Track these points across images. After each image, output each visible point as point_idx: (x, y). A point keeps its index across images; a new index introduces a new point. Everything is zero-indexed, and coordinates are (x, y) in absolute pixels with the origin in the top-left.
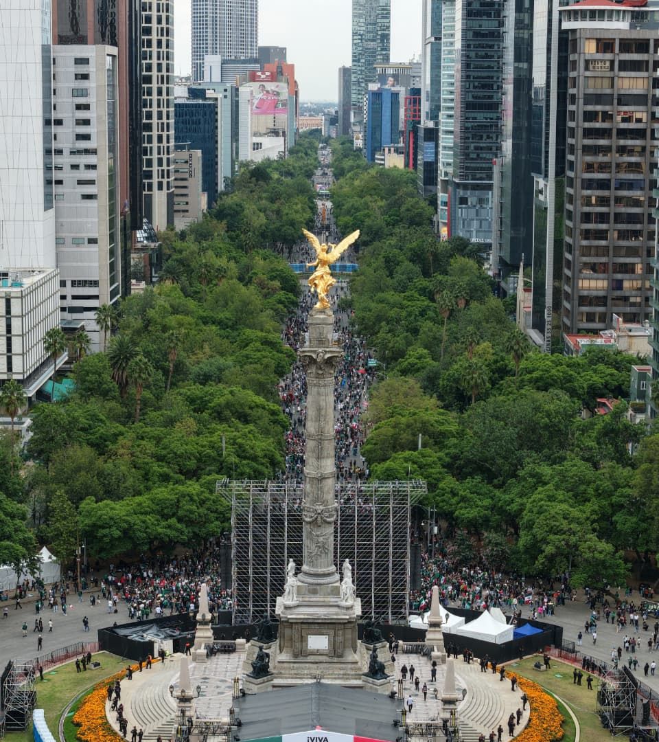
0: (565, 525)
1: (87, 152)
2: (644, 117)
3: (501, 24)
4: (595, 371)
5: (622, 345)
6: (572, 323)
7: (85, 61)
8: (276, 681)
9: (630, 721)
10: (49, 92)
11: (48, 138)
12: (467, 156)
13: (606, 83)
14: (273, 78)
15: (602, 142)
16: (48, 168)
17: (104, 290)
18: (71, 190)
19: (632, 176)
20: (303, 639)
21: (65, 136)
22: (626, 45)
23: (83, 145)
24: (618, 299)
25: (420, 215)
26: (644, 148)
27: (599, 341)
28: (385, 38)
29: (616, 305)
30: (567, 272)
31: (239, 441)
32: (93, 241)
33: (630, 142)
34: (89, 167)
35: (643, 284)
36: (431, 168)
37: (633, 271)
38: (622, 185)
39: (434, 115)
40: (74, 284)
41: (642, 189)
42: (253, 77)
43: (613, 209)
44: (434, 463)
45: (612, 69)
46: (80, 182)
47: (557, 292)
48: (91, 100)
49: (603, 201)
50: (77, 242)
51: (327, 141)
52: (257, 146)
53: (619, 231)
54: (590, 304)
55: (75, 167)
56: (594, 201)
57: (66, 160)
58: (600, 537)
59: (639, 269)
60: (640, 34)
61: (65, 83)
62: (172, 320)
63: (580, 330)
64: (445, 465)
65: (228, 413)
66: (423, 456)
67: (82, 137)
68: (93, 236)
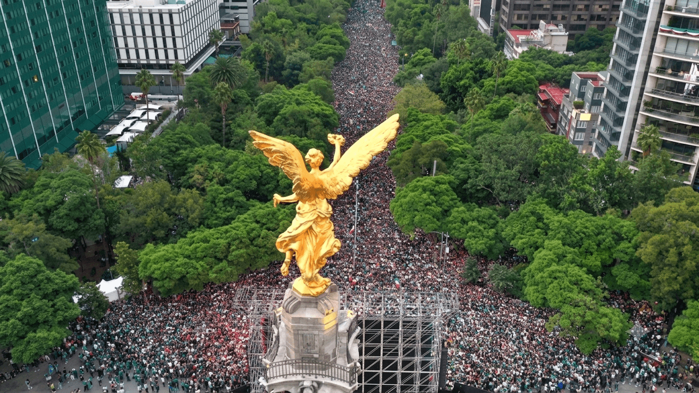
5: (546, 41)
6: (508, 20)
24: (537, 6)
29: (535, 10)
44: (446, 190)
54: (520, 9)
62: (278, 22)
63: (512, 25)
64: (454, 189)
65: (291, 121)
66: (437, 182)
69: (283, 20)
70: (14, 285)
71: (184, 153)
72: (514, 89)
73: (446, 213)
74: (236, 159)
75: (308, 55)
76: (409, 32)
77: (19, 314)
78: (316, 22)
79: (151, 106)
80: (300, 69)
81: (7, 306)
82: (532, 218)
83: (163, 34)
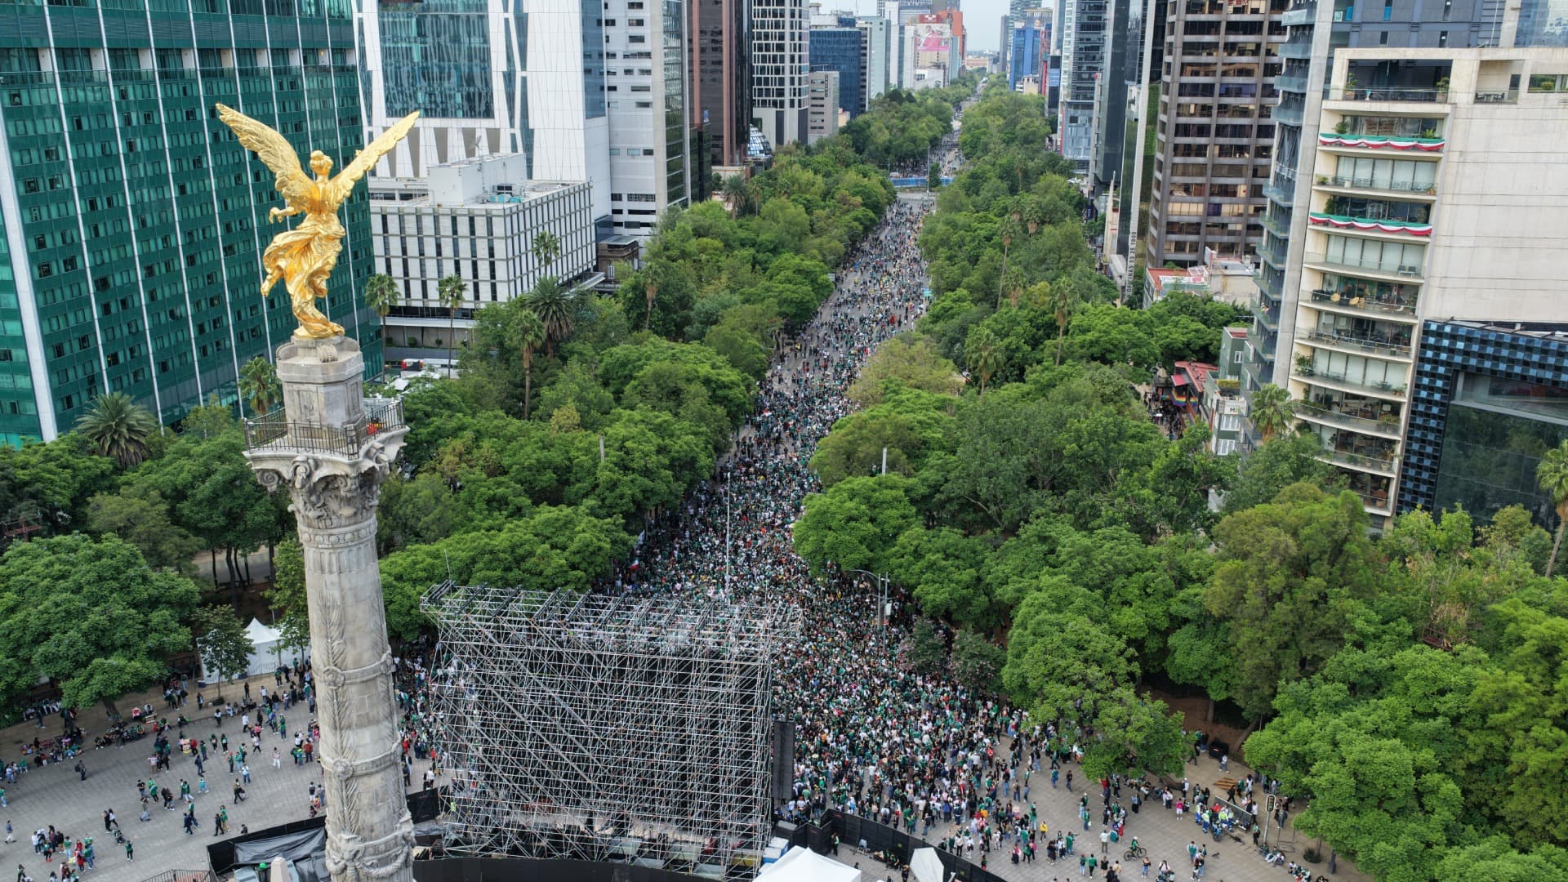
1: (641, 55)
2: (1262, 6)
4: (1176, 325)
5: (1214, 286)
6: (1157, 251)
11: (588, 40)
12: (1079, 78)
14: (939, 20)
15: (1207, 38)
16: (588, 73)
17: (661, 204)
18: (623, 99)
19: (1241, 80)
21: (618, 38)
23: (637, 47)
24: (1215, 225)
25: (1034, 133)
26: (1259, 46)
27: (1186, 280)
29: (1211, 233)
30: (1156, 193)
32: (649, 152)
33: (1242, 38)
34: (643, 72)
35: (1246, 209)
36: (1055, 92)
37: (1234, 194)
38: (1227, 91)
39: (1059, 44)
40: (631, 197)
41: (1253, 95)
42: (922, 20)
43: (1212, 121)
44: (897, 500)
46: (635, 89)
47: (1143, 215)
49: (1205, 110)
50: (631, 153)
52: (919, 77)
53: (1221, 147)
54: (1180, 232)
55: (628, 72)
56: (1192, 110)
57: (618, 64)
58: (1139, 692)
59: (1242, 191)
62: (693, 244)
63: (1165, 262)
64: (915, 501)
65: (653, 388)
66: (884, 486)
67: (635, 39)
68: (649, 146)
70: (88, 577)
71: (437, 421)
72: (1101, 354)
73: (888, 539)
74: (522, 432)
75: (737, 299)
77: (85, 625)
78: (774, 249)
81: (68, 612)
82: (1040, 548)
83: (474, 253)
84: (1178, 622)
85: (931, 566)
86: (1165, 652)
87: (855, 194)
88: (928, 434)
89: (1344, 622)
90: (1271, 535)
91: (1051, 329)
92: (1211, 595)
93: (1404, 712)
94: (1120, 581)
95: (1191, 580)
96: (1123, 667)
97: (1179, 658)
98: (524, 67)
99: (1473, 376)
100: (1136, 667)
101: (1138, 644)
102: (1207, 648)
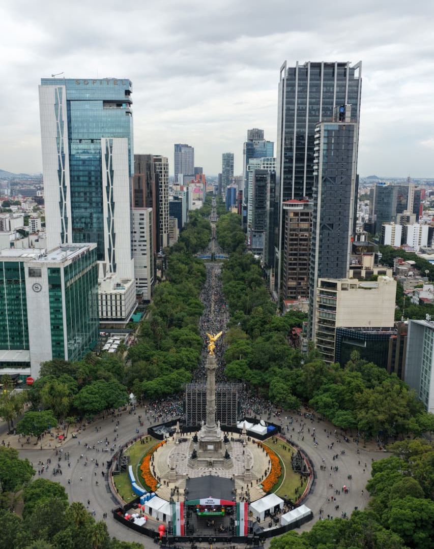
0: (282, 391)
1: (143, 241)
2: (307, 235)
3: (266, 184)
4: (292, 319)
5: (300, 307)
6: (286, 294)
7: (143, 215)
8: (199, 459)
9: (300, 469)
10: (132, 224)
11: (132, 237)
12: (256, 223)
13: (297, 225)
14: (199, 182)
15: (295, 242)
16: (132, 246)
17: (149, 281)
18: (139, 252)
19: (304, 252)
20: (206, 446)
21: (137, 236)
22: (302, 214)
23: (142, 239)
24: (300, 287)
25: (242, 239)
26: (307, 244)
27: (294, 304)
28: (232, 166)
29: (299, 289)
30: (285, 279)
31: (188, 356)
32: (145, 267)
33: (303, 242)
34: (144, 245)
35: (307, 283)
36: (245, 218)
37: (304, 280)
38: (301, 255)
39: (246, 202)
40: (140, 279)
41: (307, 256)
42: (193, 182)
43: (298, 262)
44: (244, 364)
45: (298, 221)
46: (142, 250)
47: (281, 284)
48: (144, 226)
49: (295, 259)
50: (140, 267)
51: (215, 196)
52: (194, 204)
53: (300, 268)
54: (291, 289)
55: (140, 245)
56: (292, 259)
57: (137, 243)
58: (292, 395)
59: (306, 279)
60: (306, 211)
61: (137, 221)
63: (288, 297)
64: (248, 365)
66: (241, 362)
67: (142, 237)
68: (146, 265)
69: (171, 296)
72: (277, 329)
73: (244, 372)
75: (185, 314)
76: (234, 301)
78: (187, 296)
79: (115, 338)
80: (182, 321)
82: (273, 372)
83: (116, 304)
84: (297, 384)
85: (253, 377)
86: (296, 389)
87: (198, 272)
88: (247, 351)
89: (323, 381)
90: (311, 368)
91: (265, 323)
92: (302, 379)
93: (331, 394)
94: (287, 377)
95: (299, 376)
96: (289, 391)
97: (298, 390)
98: (114, 247)
99: (345, 338)
100: (291, 391)
101: (291, 387)
102: (302, 388)
